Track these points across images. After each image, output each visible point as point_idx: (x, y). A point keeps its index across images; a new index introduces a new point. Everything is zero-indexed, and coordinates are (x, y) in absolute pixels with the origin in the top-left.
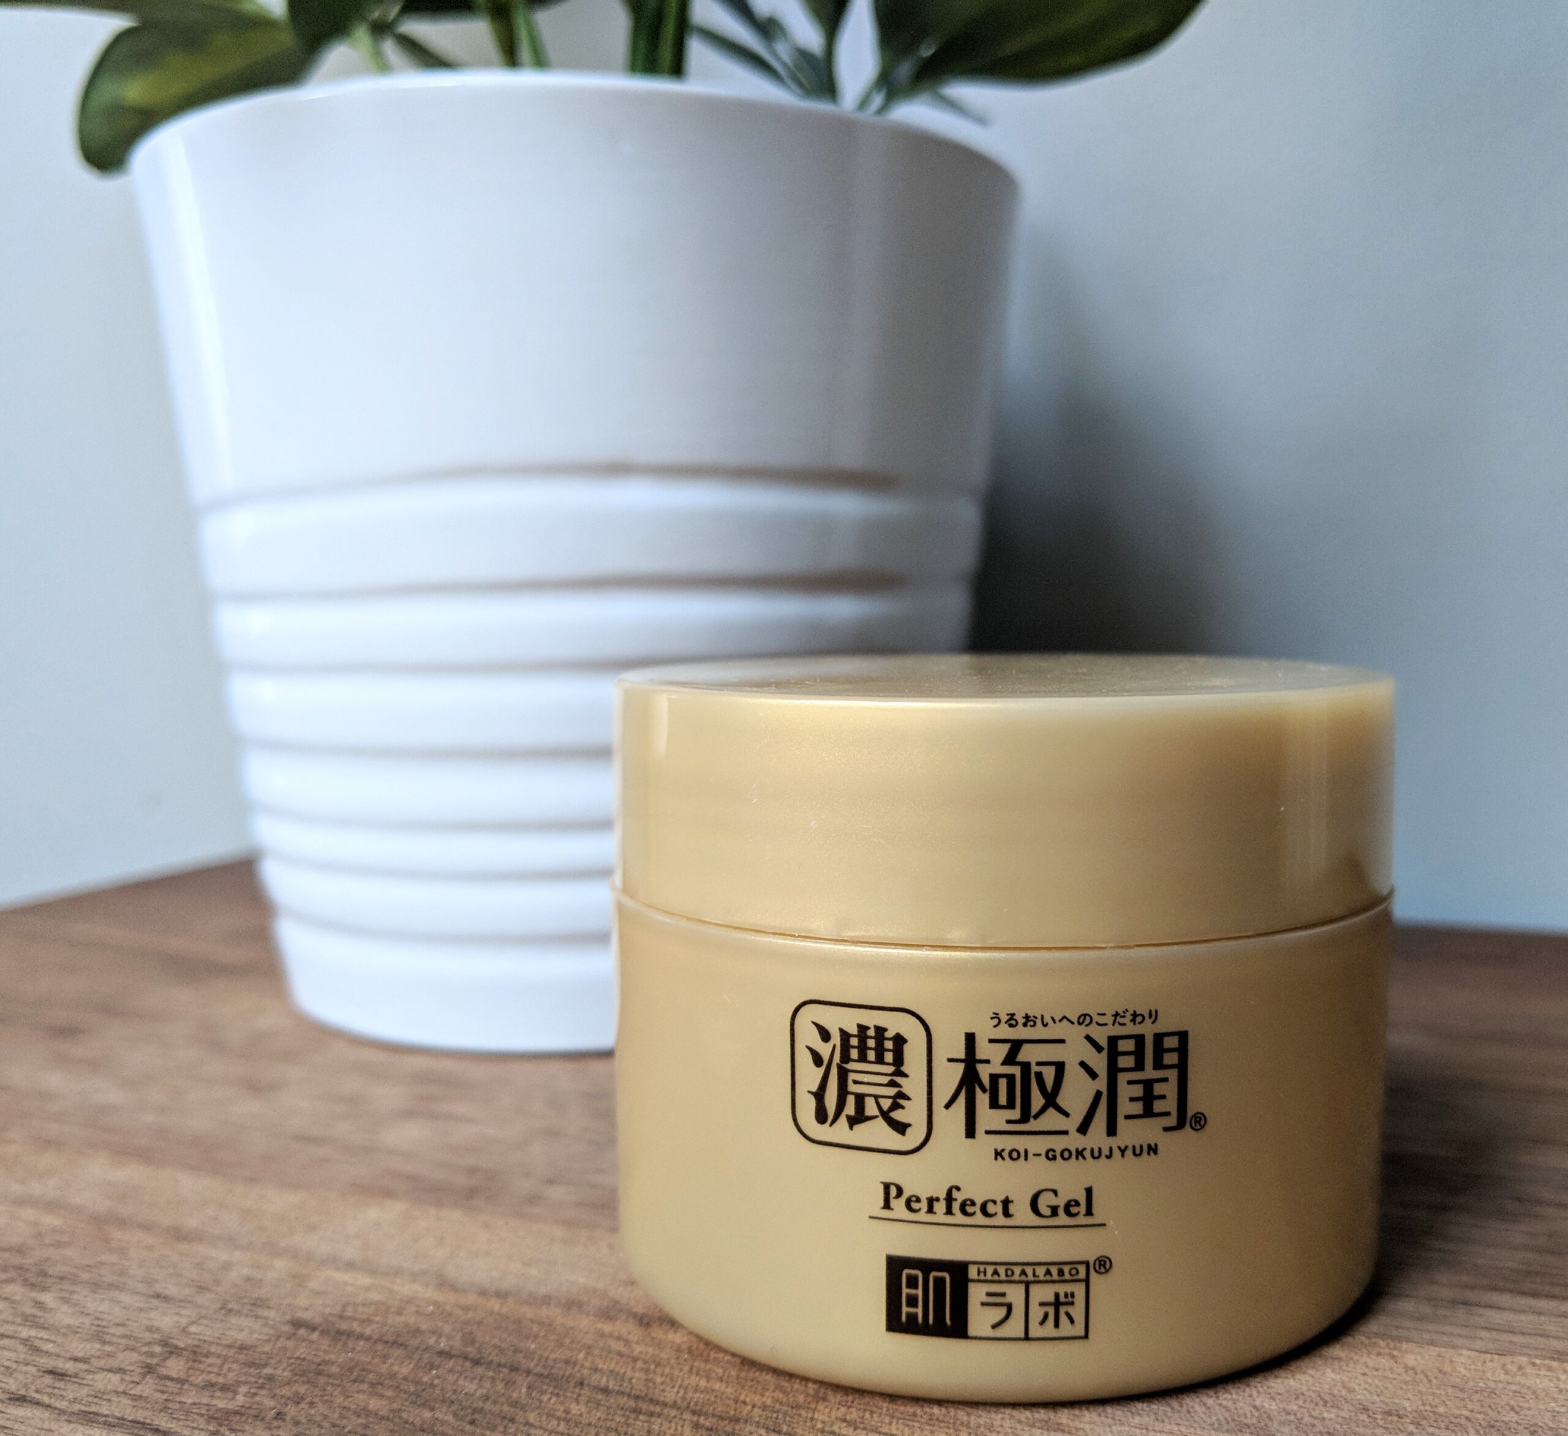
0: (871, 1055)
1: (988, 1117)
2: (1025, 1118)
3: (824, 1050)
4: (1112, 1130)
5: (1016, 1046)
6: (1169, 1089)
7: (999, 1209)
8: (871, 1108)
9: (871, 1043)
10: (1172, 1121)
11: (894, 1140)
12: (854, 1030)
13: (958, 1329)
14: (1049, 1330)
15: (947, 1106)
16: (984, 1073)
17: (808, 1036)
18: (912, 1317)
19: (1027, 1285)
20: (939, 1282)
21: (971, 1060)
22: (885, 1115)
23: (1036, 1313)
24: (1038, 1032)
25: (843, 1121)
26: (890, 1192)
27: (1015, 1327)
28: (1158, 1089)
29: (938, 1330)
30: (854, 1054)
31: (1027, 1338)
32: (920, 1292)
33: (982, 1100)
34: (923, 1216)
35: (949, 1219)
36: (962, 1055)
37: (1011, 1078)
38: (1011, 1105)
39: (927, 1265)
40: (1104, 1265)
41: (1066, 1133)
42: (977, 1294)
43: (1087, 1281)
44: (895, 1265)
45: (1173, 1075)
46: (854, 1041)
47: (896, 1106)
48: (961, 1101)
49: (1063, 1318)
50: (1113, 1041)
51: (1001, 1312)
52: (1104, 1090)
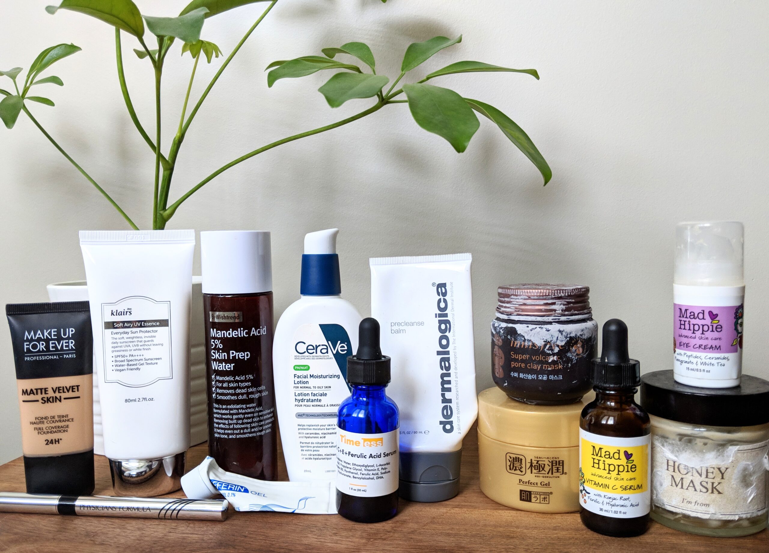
0: (517, 461)
1: (534, 471)
2: (539, 471)
3: (511, 460)
4: (552, 474)
5: (538, 461)
6: (561, 468)
7: (536, 484)
8: (517, 468)
9: (517, 459)
10: (562, 473)
11: (520, 473)
12: (515, 457)
13: (530, 501)
14: (543, 502)
15: (528, 469)
16: (533, 465)
17: (508, 458)
18: (523, 499)
19: (540, 495)
20: (527, 494)
21: (531, 463)
22: (519, 470)
23: (541, 499)
24: (541, 459)
25: (513, 470)
26: (520, 480)
27: (538, 501)
28: (559, 468)
29: (527, 501)
30: (515, 461)
31: (540, 503)
32: (524, 495)
33: (533, 468)
34: (525, 484)
35: (528, 485)
36: (530, 462)
37: (537, 466)
38: (537, 469)
39: (526, 491)
40: (551, 493)
41: (545, 474)
42: (533, 496)
43: (549, 495)
44: (521, 491)
45: (561, 466)
46: (515, 459)
47: (521, 469)
48: (530, 468)
49: (545, 501)
50: (552, 461)
51: (537, 499)
52: (551, 468)
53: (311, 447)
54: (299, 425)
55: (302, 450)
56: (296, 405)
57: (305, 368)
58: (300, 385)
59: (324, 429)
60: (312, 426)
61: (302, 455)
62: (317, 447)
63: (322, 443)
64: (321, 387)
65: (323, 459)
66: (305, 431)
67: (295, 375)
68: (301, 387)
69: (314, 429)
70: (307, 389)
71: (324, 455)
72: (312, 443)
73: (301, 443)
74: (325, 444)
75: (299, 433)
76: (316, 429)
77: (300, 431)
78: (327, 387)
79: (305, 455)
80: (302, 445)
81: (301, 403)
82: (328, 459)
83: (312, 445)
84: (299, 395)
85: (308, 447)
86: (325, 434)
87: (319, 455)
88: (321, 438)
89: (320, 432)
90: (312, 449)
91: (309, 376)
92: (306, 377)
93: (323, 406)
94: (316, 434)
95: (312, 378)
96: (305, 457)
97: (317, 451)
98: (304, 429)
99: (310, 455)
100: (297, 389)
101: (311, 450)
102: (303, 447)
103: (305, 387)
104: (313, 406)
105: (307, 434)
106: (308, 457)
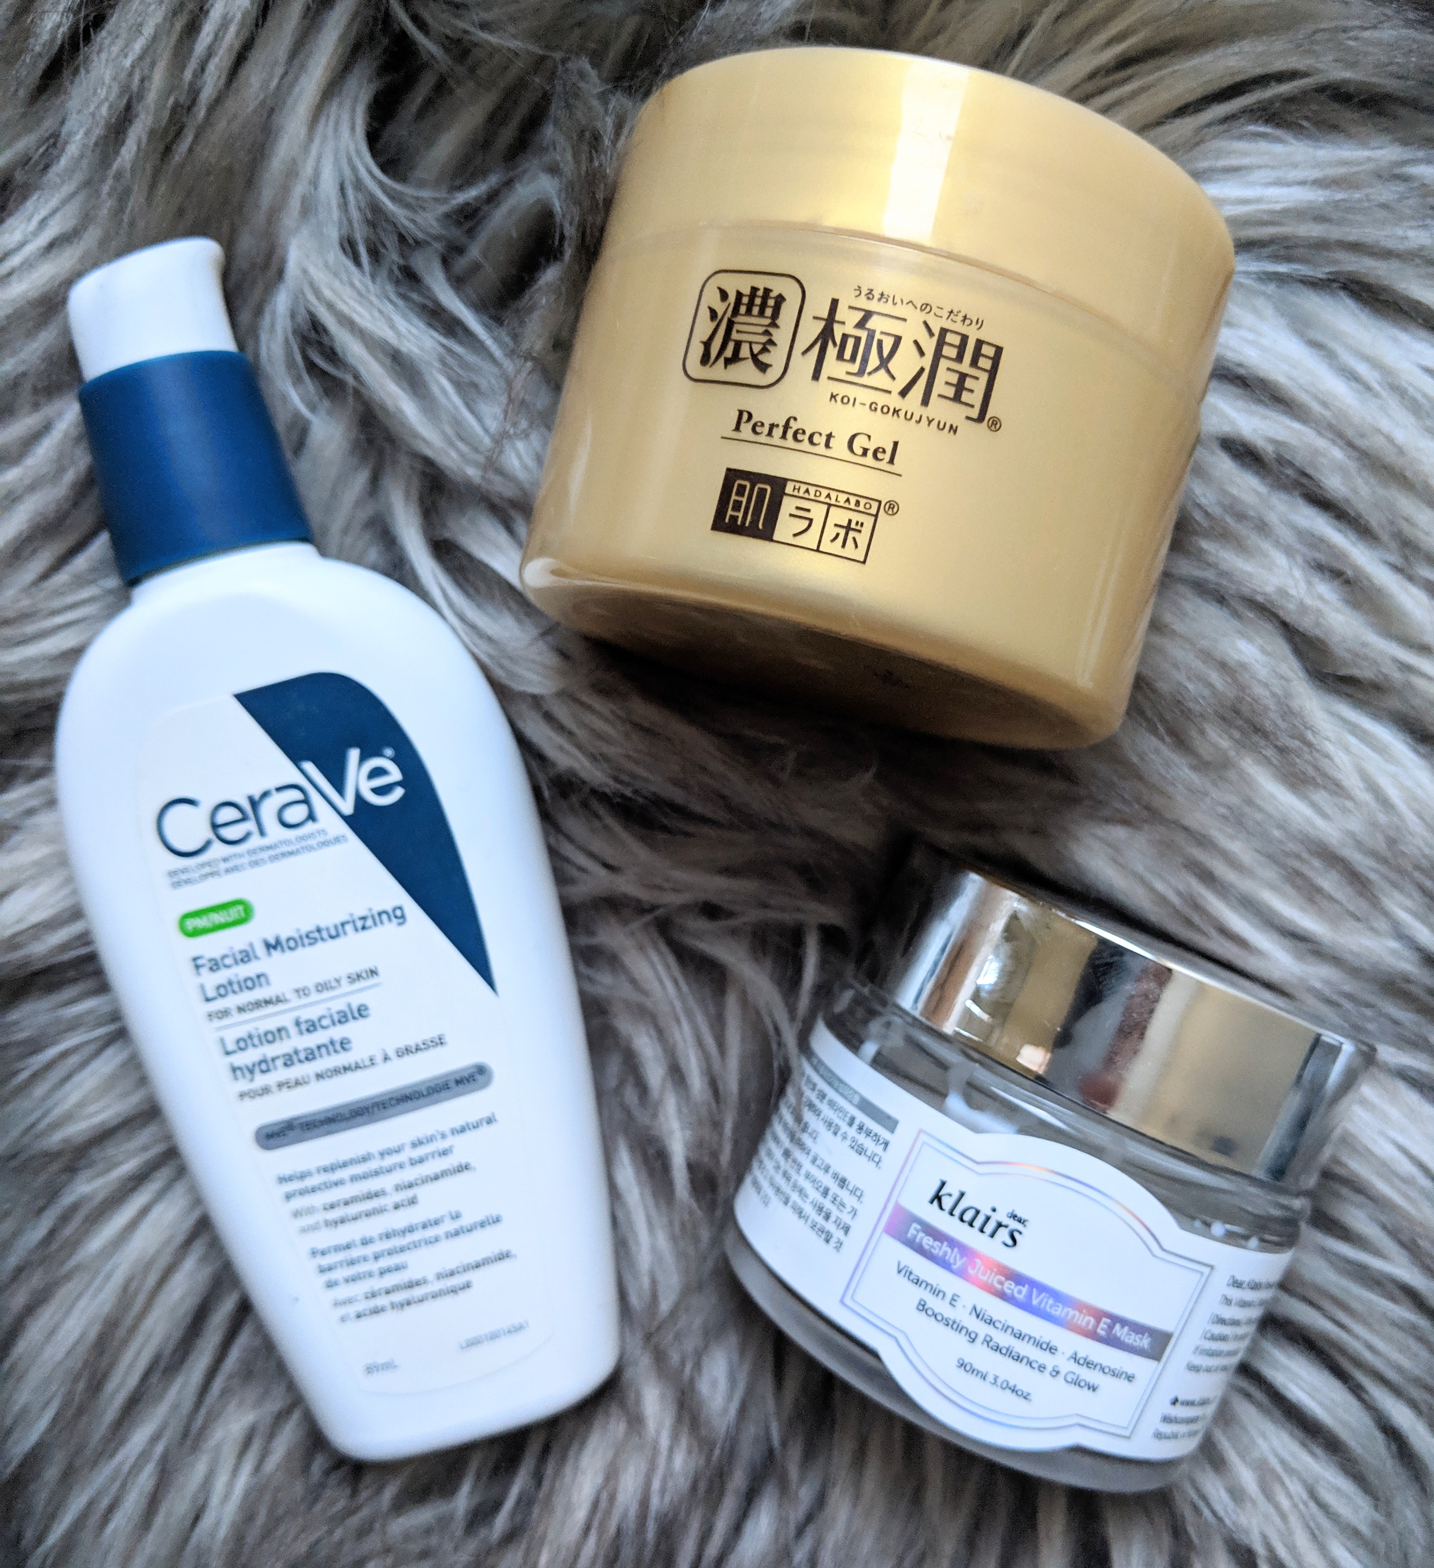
53: (365, 1259)
54: (282, 1180)
55: (330, 1285)
56: (242, 1095)
57: (235, 913)
58: (231, 1001)
59: (401, 1166)
60: (345, 1165)
61: (337, 1304)
62: (390, 1253)
63: (411, 1229)
64: (334, 984)
65: (434, 1296)
66: (319, 1199)
67: (195, 959)
68: (241, 1009)
69: (354, 1179)
70: (271, 1009)
71: (431, 1277)
72: (365, 1242)
73: (314, 1253)
74: (424, 1226)
75: (297, 1214)
76: (364, 1177)
77: (299, 1203)
78: (359, 976)
79: (349, 1301)
80: (326, 1261)
81: (261, 1080)
82: (454, 1291)
83: (369, 1250)
84: (243, 1044)
85: (352, 1263)
86: (410, 1186)
87: (411, 1285)
88: (397, 1207)
89: (386, 1182)
90: (374, 1267)
91: (260, 950)
92: (246, 957)
93: (367, 1063)
94: (370, 1196)
95: (276, 954)
96: (352, 1310)
97: (398, 1268)
98: (313, 1190)
99: (374, 1295)
100: (226, 1021)
101: (370, 1275)
102: (330, 1269)
103: (258, 1005)
104: (319, 1076)
105: (332, 1206)
106: (363, 1306)
